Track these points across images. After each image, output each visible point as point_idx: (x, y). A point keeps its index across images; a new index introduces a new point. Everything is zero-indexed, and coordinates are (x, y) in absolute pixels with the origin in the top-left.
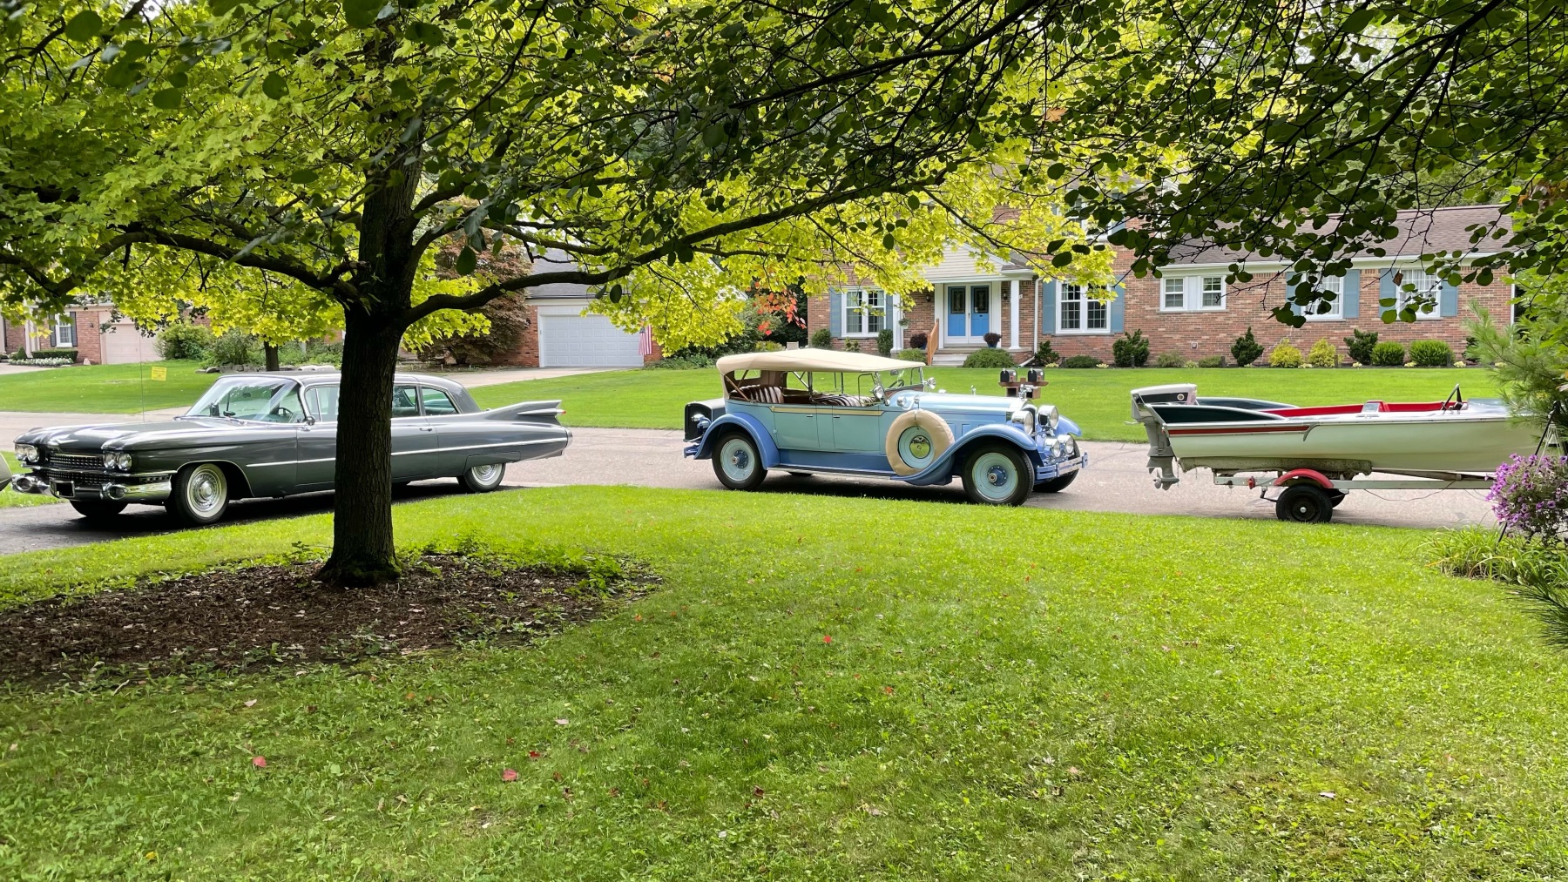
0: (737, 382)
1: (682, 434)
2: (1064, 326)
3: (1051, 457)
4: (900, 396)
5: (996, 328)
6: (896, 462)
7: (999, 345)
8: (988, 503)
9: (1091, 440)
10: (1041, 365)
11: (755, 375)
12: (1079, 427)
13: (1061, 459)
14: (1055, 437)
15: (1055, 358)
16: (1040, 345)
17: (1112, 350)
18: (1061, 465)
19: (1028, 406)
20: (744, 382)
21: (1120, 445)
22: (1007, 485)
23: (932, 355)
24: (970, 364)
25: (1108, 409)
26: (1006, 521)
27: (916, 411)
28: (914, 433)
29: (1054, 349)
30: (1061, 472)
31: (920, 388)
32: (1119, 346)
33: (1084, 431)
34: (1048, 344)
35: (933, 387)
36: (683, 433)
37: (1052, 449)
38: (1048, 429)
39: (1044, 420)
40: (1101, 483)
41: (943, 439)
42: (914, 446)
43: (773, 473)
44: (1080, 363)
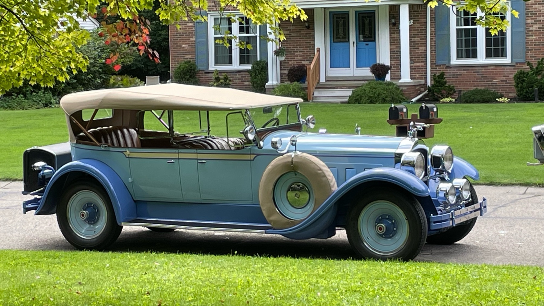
0: (84, 124)
1: (21, 186)
2: (459, 56)
3: (446, 204)
4: (274, 137)
5: (384, 59)
6: (271, 213)
7: (388, 78)
8: (376, 258)
9: (491, 184)
10: (436, 100)
11: (107, 114)
12: (477, 170)
13: (457, 206)
14: (450, 181)
15: (450, 92)
16: (433, 77)
17: (513, 82)
18: (457, 213)
19: (420, 146)
20: (94, 123)
21: (523, 189)
22: (397, 237)
23: (312, 89)
24: (355, 100)
25: (508, 149)
26: (397, 278)
27: (293, 154)
28: (291, 179)
29: (450, 82)
30: (457, 221)
31: (297, 127)
32: (520, 78)
33: (483, 174)
34: (442, 75)
35: (312, 126)
36: (22, 184)
37: (446, 194)
38: (441, 172)
39: (437, 161)
40: (502, 233)
41: (324, 185)
42: (291, 194)
43: (128, 228)
44: (479, 97)
